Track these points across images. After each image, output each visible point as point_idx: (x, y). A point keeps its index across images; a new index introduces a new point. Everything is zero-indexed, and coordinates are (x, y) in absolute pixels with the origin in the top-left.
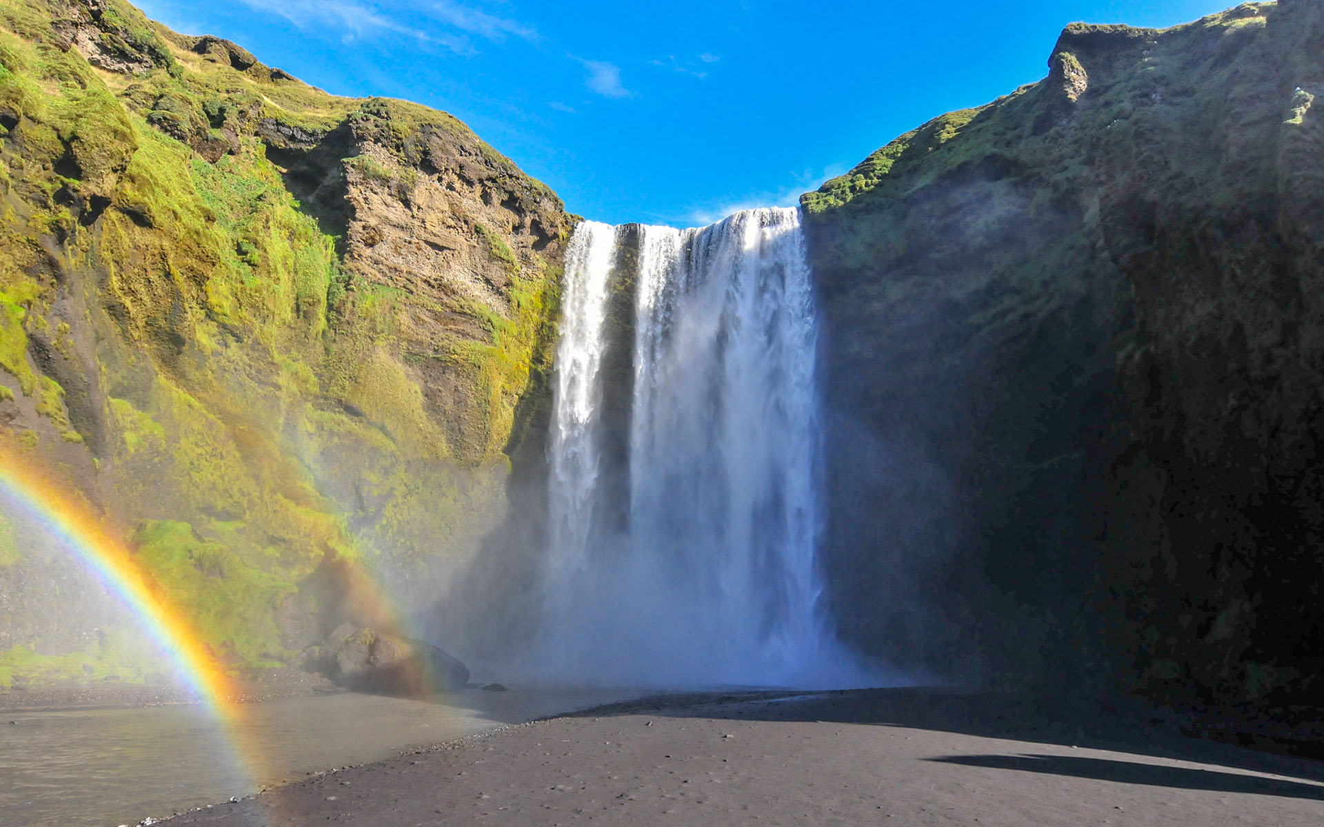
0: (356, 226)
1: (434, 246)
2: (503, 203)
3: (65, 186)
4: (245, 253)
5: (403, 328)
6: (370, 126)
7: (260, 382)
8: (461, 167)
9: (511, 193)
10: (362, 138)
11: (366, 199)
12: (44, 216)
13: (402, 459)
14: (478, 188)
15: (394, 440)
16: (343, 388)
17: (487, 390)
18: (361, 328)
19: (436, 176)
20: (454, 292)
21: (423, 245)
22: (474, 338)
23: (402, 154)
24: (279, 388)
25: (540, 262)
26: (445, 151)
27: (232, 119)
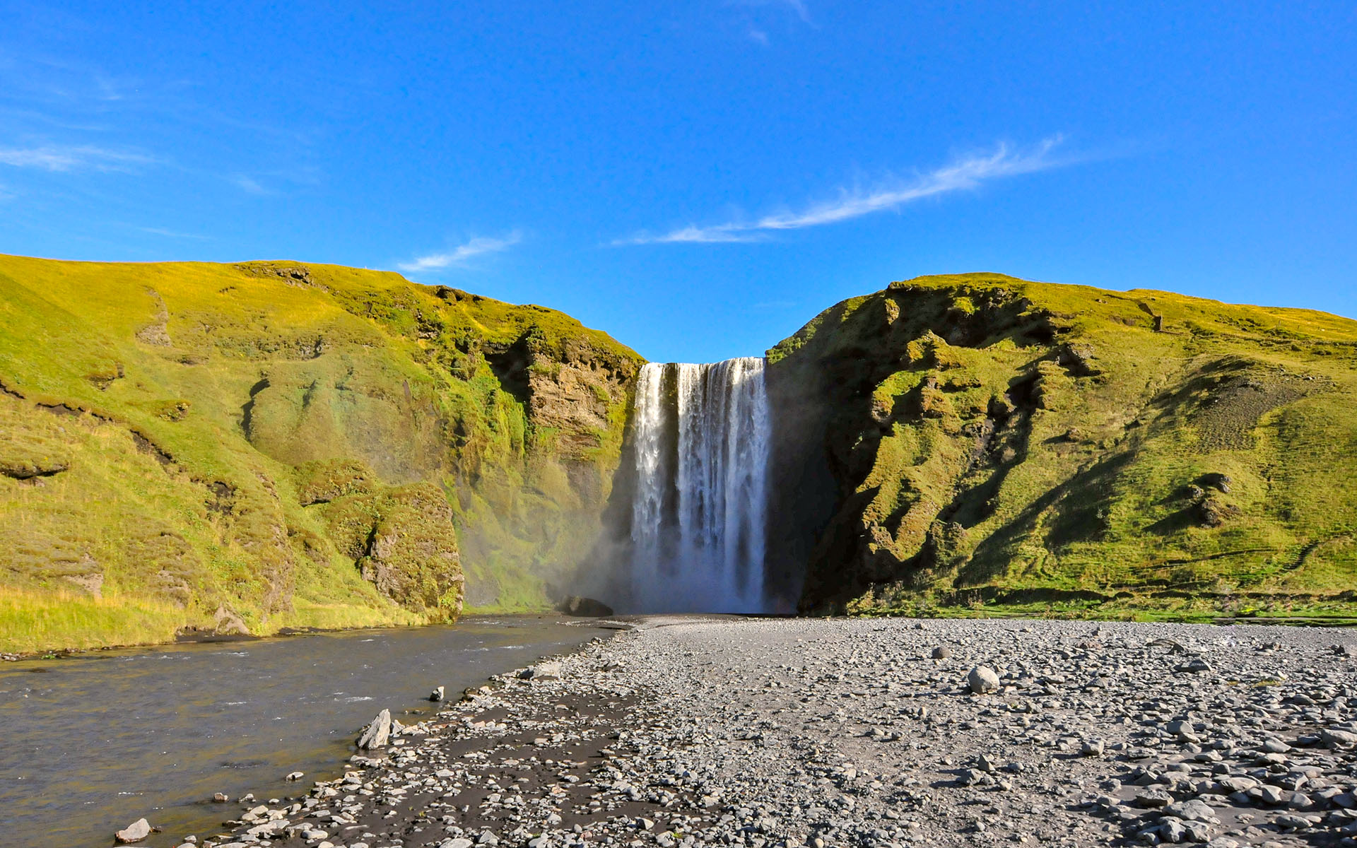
0: (534, 398)
1: (569, 400)
2: (602, 367)
3: (460, 440)
4: (493, 426)
5: (559, 448)
6: (537, 345)
7: (502, 485)
8: (581, 356)
9: (606, 363)
10: (534, 352)
11: (538, 385)
12: (454, 451)
13: (561, 513)
14: (590, 363)
15: (557, 504)
16: (534, 482)
17: (599, 472)
18: (540, 451)
19: (569, 365)
20: (580, 423)
21: (564, 400)
22: (591, 446)
23: (553, 357)
24: (509, 486)
25: (620, 389)
26: (573, 350)
27: (471, 348)
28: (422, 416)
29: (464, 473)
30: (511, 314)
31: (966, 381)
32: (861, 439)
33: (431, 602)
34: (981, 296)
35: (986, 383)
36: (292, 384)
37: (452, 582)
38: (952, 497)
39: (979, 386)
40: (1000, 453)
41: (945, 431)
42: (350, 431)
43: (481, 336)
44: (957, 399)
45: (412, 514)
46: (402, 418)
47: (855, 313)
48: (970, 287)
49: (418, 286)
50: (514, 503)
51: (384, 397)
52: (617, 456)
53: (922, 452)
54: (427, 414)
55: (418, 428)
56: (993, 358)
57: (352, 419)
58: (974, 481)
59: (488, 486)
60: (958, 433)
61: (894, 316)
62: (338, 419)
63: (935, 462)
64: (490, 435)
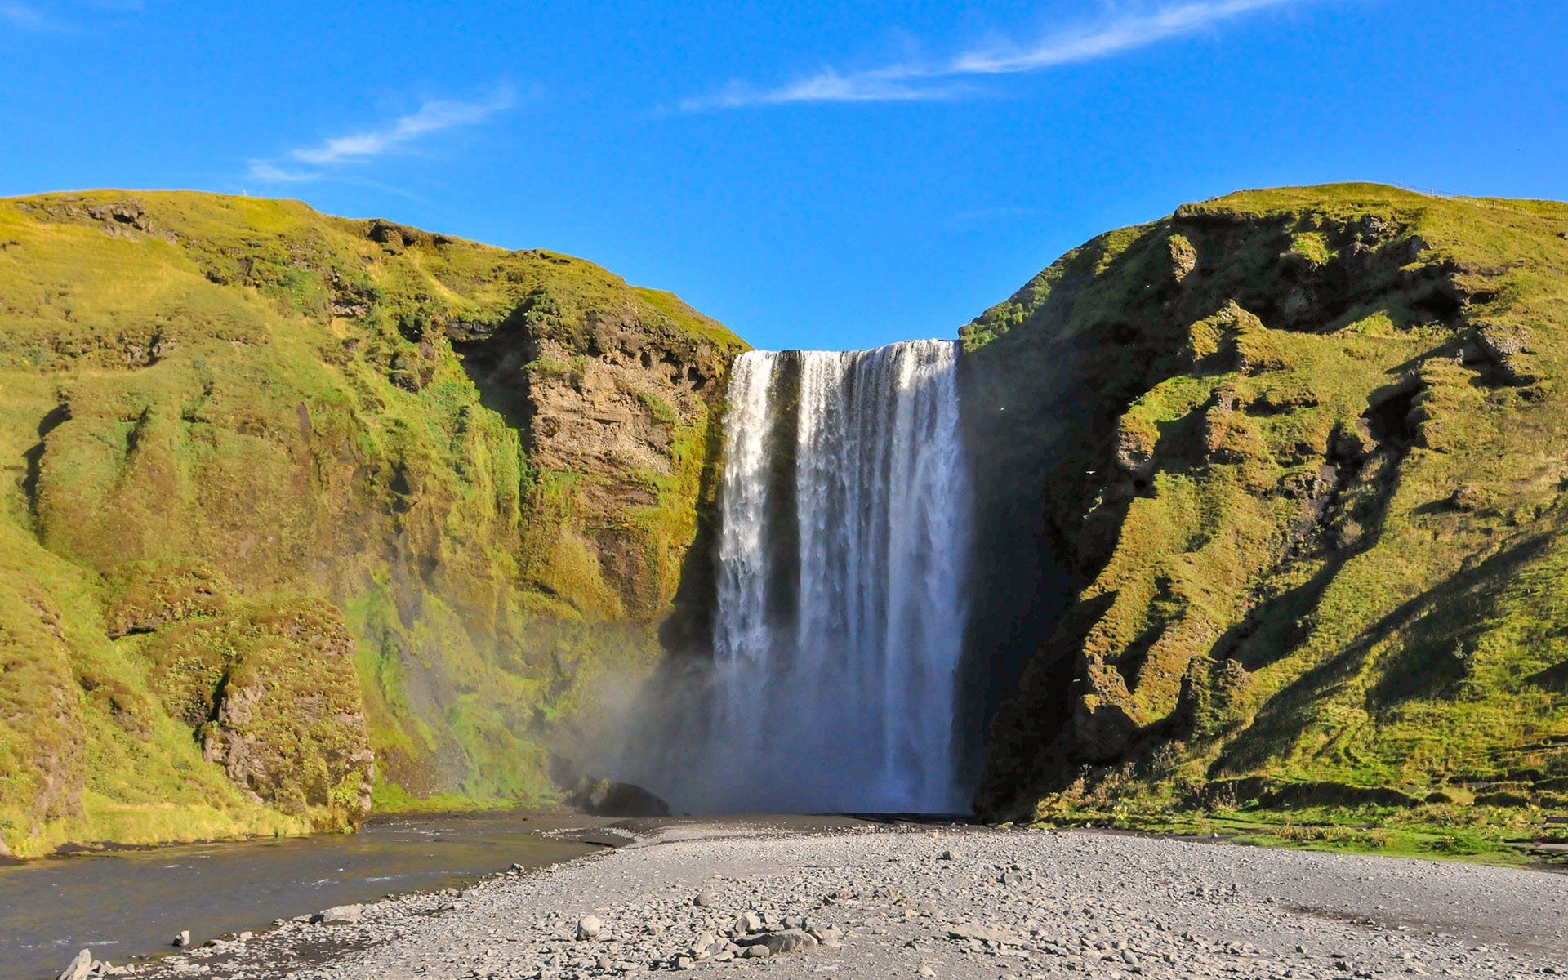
0: (538, 419)
1: (602, 421)
2: (661, 360)
3: (400, 500)
4: (464, 473)
5: (582, 508)
6: (544, 325)
7: (479, 576)
8: (623, 343)
9: (670, 354)
10: (538, 337)
11: (545, 395)
13: (587, 626)
14: (639, 354)
15: (579, 610)
16: (538, 570)
17: (655, 551)
18: (548, 515)
19: (601, 358)
20: (621, 463)
21: (593, 422)
22: (641, 503)
23: (572, 346)
24: (491, 578)
25: (695, 398)
26: (608, 332)
27: (428, 332)
28: (331, 464)
29: (409, 557)
30: (501, 268)
31: (1292, 394)
32: (1100, 500)
33: (317, 796)
34: (1342, 230)
35: (1328, 399)
36: (109, 414)
37: (352, 764)
38: (1244, 611)
39: (1315, 404)
40: (1338, 528)
41: (1250, 489)
42: (205, 494)
43: (445, 309)
44: (1274, 429)
45: (288, 651)
46: (294, 468)
47: (1120, 260)
48: (1323, 213)
49: (336, 223)
50: (502, 609)
51: (266, 434)
52: (691, 520)
53: (1203, 526)
54: (339, 460)
55: (323, 484)
56: (1346, 351)
57: (210, 472)
58: (1287, 580)
59: (454, 579)
60: (1271, 492)
61: (1185, 265)
62: (185, 473)
63: (1223, 545)
64: (458, 488)
